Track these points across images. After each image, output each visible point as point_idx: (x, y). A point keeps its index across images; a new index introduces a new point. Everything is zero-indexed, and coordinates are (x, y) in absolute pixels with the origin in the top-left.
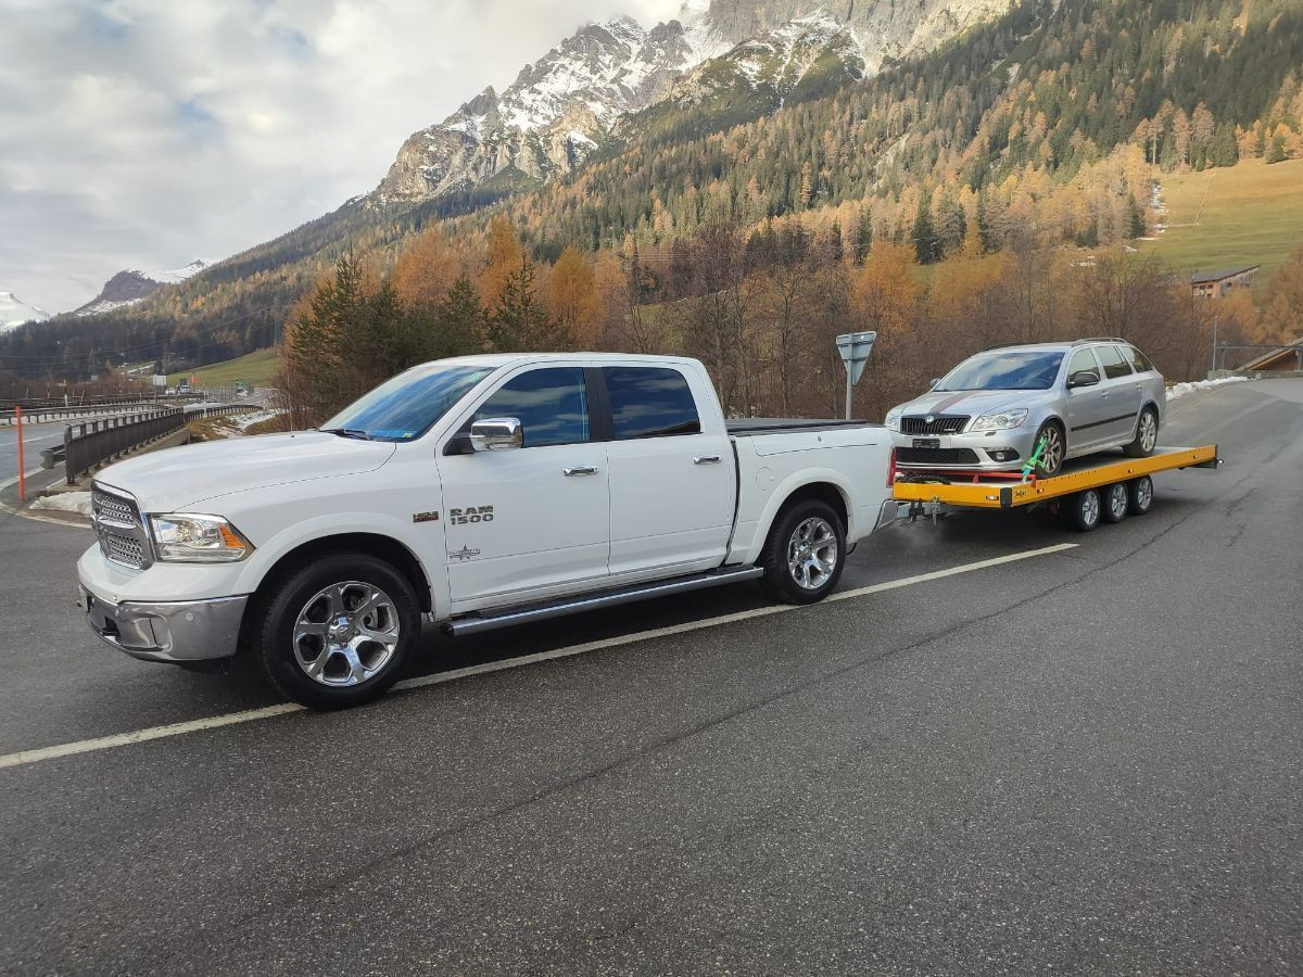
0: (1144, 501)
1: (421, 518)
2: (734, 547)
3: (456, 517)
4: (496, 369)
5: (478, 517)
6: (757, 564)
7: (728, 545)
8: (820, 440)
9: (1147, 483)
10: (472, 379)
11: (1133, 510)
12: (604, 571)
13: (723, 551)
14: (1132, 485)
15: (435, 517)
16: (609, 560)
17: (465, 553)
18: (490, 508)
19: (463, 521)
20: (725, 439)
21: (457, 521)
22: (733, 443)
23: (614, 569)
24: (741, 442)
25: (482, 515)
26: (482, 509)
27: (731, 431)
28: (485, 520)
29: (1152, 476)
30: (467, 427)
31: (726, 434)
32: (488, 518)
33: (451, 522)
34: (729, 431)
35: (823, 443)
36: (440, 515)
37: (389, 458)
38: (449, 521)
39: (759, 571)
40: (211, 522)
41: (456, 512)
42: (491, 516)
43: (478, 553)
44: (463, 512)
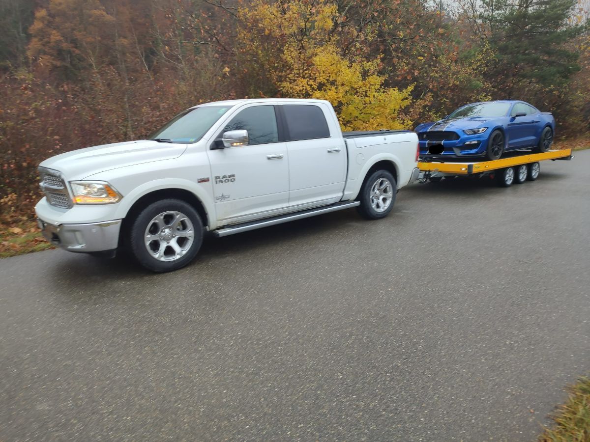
0: (535, 174)
1: (201, 181)
2: (346, 193)
3: (217, 180)
4: (233, 106)
5: (228, 180)
6: (356, 200)
7: (343, 192)
8: (385, 139)
9: (537, 165)
10: (221, 112)
11: (529, 178)
12: (286, 205)
13: (341, 194)
14: (530, 166)
15: (207, 180)
16: (289, 200)
17: (223, 197)
18: (233, 176)
19: (221, 182)
20: (342, 140)
21: (218, 182)
22: (345, 141)
23: (292, 204)
24: (349, 141)
25: (230, 179)
26: (230, 176)
27: (344, 136)
28: (231, 181)
29: (540, 162)
30: (221, 135)
31: (342, 137)
32: (233, 180)
33: (215, 182)
34: (343, 136)
35: (386, 142)
36: (210, 179)
37: (184, 152)
38: (214, 182)
39: (358, 203)
40: (101, 184)
41: (217, 178)
42: (234, 179)
43: (229, 197)
44: (221, 178)
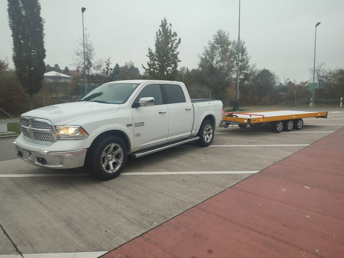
1: (128, 125)
2: (193, 132)
3: (136, 125)
4: (141, 84)
5: (141, 125)
6: (197, 136)
8: (209, 104)
12: (166, 139)
13: (190, 133)
15: (131, 125)
16: (168, 136)
17: (138, 135)
18: (143, 123)
19: (138, 126)
22: (192, 104)
23: (169, 138)
24: (194, 104)
27: (192, 101)
30: (137, 100)
34: (191, 101)
35: (210, 105)
36: (133, 124)
37: (119, 109)
38: (134, 126)
39: (198, 138)
40: (76, 128)
41: (136, 124)
42: (144, 125)
43: (141, 135)
44: (138, 124)
